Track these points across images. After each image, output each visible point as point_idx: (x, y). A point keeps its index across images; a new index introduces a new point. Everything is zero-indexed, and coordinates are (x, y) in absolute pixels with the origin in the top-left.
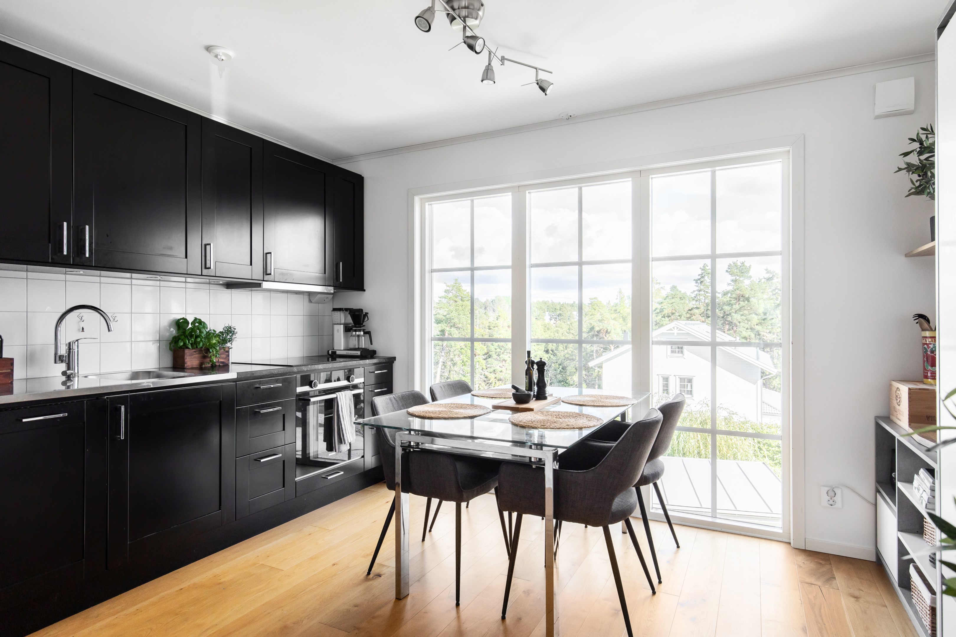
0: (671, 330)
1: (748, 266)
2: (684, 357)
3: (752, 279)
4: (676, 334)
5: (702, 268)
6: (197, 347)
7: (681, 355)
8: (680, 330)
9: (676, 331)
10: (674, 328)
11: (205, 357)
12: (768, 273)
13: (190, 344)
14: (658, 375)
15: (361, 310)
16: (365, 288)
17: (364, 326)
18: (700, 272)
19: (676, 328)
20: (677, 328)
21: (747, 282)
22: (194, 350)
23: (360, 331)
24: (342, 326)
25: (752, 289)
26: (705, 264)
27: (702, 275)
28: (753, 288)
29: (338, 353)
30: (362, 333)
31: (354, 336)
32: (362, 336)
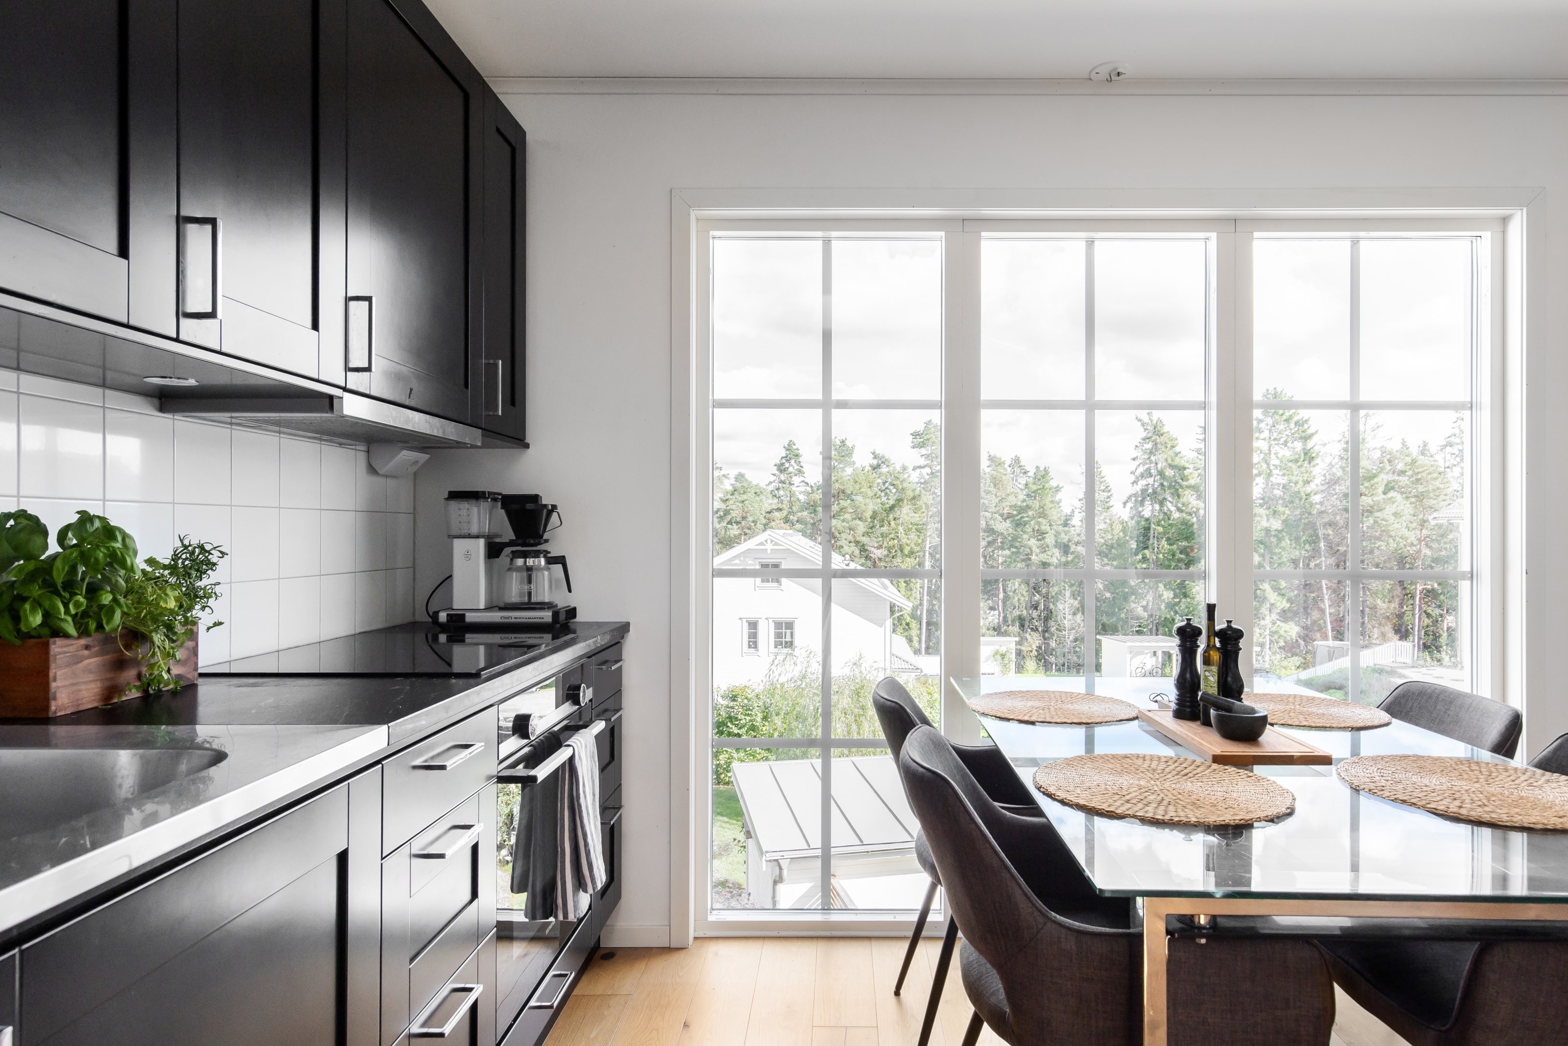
0: (761, 544)
1: (850, 446)
2: (782, 587)
3: (855, 466)
4: (769, 551)
5: (786, 446)
6: (100, 627)
7: (776, 584)
8: (776, 544)
9: (769, 547)
10: (766, 541)
11: (120, 664)
12: (875, 458)
13: (69, 619)
14: (740, 619)
15: (535, 498)
16: (528, 440)
17: (547, 541)
18: (783, 453)
19: (769, 541)
20: (772, 541)
21: (849, 471)
22: (83, 642)
23: (536, 554)
24: (482, 542)
25: (856, 482)
26: (791, 441)
27: (786, 457)
28: (857, 480)
29: (470, 617)
30: (543, 561)
31: (519, 569)
32: (539, 569)
